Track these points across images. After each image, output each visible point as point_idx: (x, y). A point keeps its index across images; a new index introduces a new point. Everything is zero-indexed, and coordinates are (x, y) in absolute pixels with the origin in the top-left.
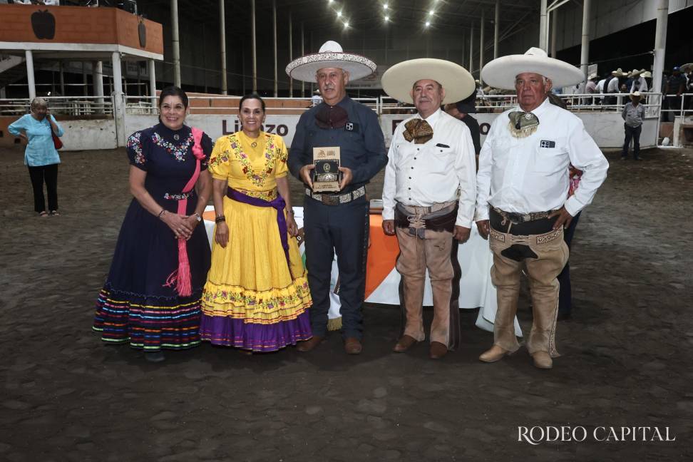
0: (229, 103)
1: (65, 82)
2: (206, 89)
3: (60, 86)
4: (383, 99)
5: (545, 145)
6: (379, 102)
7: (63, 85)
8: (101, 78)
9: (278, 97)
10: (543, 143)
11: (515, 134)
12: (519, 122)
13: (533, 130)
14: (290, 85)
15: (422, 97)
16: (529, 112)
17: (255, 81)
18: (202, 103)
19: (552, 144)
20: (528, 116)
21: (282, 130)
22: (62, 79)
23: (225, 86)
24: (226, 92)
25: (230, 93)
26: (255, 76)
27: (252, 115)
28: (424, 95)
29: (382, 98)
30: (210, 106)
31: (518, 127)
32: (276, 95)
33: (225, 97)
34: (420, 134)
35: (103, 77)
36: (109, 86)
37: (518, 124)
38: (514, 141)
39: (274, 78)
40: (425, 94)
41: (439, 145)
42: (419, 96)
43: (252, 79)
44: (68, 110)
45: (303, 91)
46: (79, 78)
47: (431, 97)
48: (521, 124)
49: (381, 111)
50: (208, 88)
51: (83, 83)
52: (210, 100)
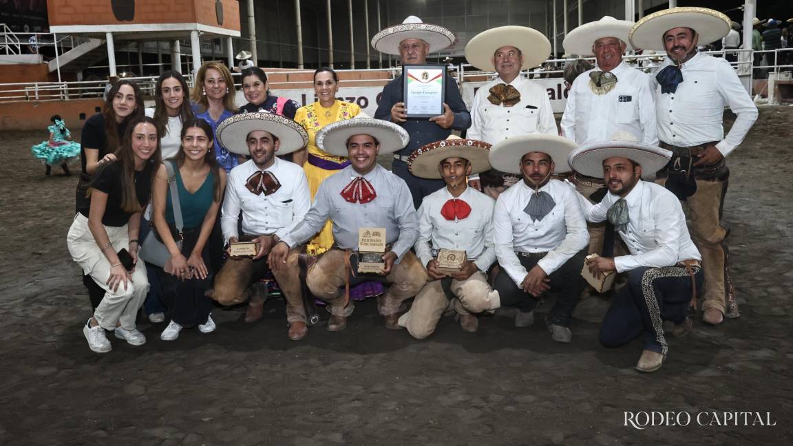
0: (306, 77)
1: (144, 62)
2: (281, 63)
3: (138, 67)
4: (464, 67)
5: (623, 100)
6: (460, 70)
7: (141, 65)
8: (178, 57)
9: (355, 68)
10: (621, 98)
11: (597, 91)
12: (599, 79)
13: (612, 86)
14: (366, 56)
15: (504, 62)
16: (608, 71)
17: (332, 54)
18: (279, 77)
19: (629, 99)
20: (607, 75)
21: (363, 102)
22: (141, 59)
23: (301, 61)
24: (302, 66)
25: (307, 66)
26: (331, 48)
27: (324, 87)
28: (506, 60)
29: (462, 65)
30: (288, 80)
31: (599, 85)
32: (353, 66)
33: (301, 70)
34: (509, 97)
35: (181, 56)
36: (186, 65)
37: (598, 82)
38: (595, 97)
39: (350, 49)
40: (508, 59)
41: (529, 107)
42: (501, 61)
43: (327, 52)
44: (147, 90)
45: (381, 61)
46: (154, 58)
47: (513, 61)
48: (602, 82)
49: (462, 80)
50: (284, 63)
51: (158, 63)
52: (288, 75)
